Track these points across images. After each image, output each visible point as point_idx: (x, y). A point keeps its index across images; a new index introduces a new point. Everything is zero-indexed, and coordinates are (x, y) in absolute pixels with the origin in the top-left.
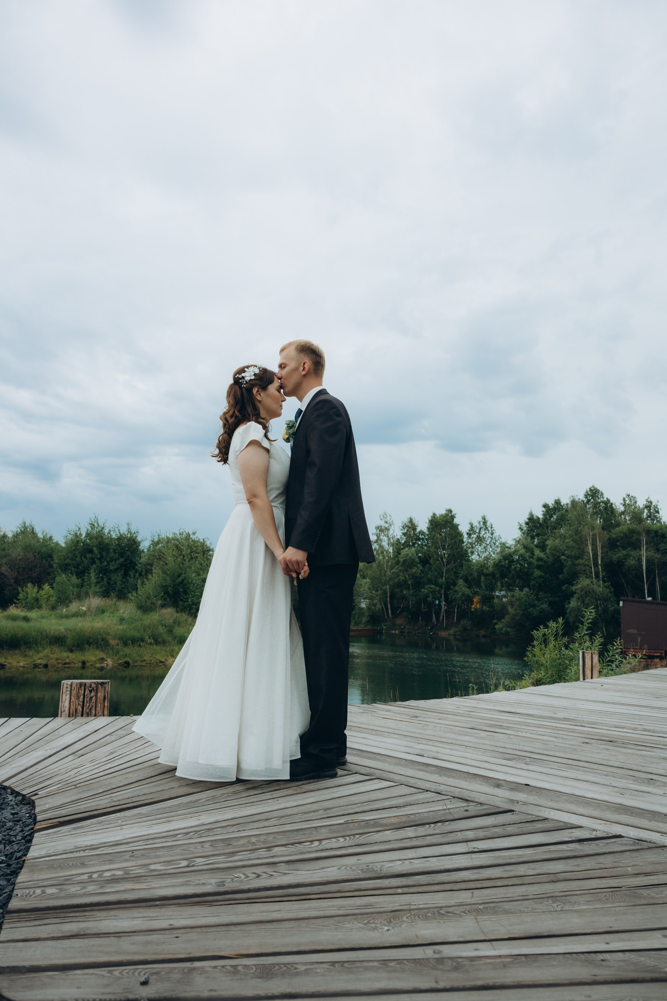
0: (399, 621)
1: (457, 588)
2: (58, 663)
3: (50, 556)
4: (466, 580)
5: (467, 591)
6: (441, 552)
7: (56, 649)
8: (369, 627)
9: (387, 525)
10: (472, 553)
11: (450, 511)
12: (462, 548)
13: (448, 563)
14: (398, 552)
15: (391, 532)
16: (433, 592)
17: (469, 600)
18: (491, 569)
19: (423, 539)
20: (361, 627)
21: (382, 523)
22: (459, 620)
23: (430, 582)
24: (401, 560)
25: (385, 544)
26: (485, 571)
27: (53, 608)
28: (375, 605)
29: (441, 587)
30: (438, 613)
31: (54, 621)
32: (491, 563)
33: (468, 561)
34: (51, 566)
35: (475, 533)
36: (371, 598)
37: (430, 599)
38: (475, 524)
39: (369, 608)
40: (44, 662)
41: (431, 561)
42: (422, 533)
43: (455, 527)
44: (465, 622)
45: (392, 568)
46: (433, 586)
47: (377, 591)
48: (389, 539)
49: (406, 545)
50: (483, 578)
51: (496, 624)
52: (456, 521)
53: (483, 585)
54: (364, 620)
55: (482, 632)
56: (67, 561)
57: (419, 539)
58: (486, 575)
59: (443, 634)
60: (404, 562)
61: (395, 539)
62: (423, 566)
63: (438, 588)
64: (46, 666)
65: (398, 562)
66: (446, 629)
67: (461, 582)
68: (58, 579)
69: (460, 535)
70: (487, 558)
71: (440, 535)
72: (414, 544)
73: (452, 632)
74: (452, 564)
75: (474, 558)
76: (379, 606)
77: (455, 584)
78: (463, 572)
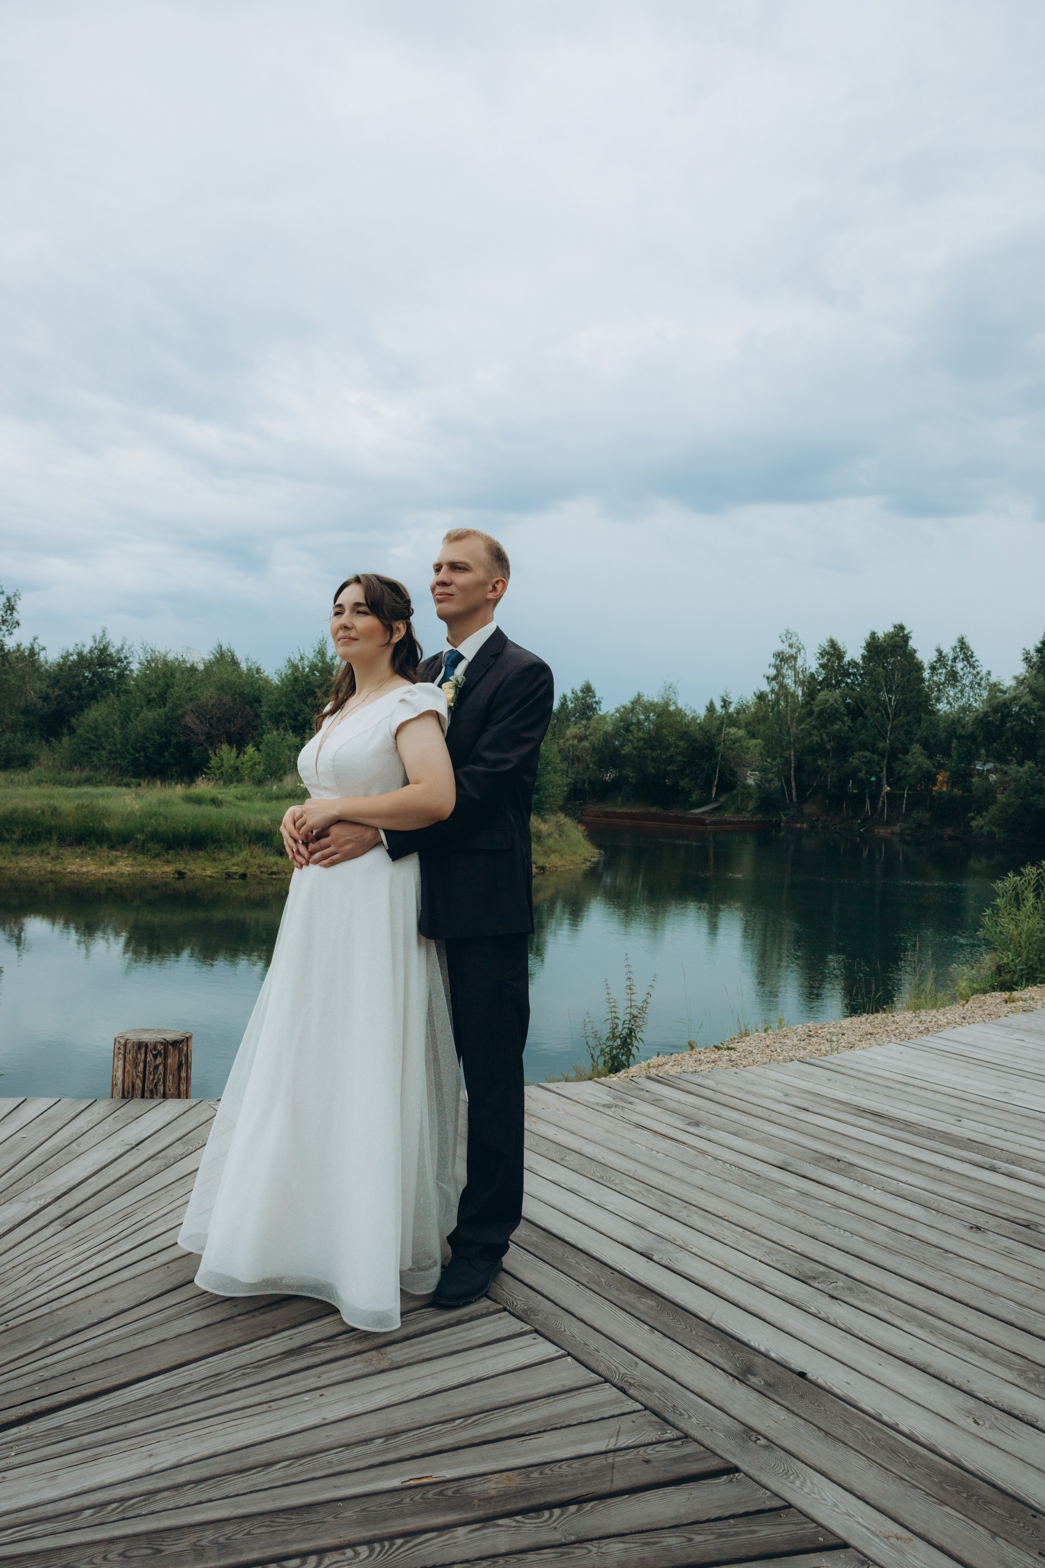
0: (809, 809)
1: (909, 758)
2: (262, 872)
3: (258, 700)
4: (925, 745)
5: (926, 763)
6: (884, 696)
7: (258, 850)
8: (759, 817)
9: (793, 651)
10: (938, 700)
11: (902, 628)
12: (920, 691)
13: (896, 716)
14: (811, 695)
15: (800, 662)
16: (869, 763)
17: (930, 778)
18: (970, 729)
19: (854, 674)
20: (746, 816)
21: (784, 648)
22: (909, 809)
23: (864, 746)
24: (816, 709)
25: (789, 682)
26: (960, 731)
27: (259, 782)
28: (770, 781)
29: (882, 755)
30: (874, 798)
31: (258, 805)
32: (969, 718)
33: (934, 713)
34: (257, 716)
35: (944, 666)
36: (764, 770)
37: (862, 775)
38: (947, 650)
39: (759, 786)
40: (240, 870)
41: (867, 712)
42: (853, 664)
43: (910, 656)
44: (922, 815)
45: (800, 721)
46: (868, 754)
47: (774, 759)
48: (796, 674)
49: (826, 684)
50: (955, 743)
51: (973, 818)
52: (912, 644)
53: (954, 754)
54: (751, 805)
55: (949, 832)
56: (282, 708)
57: (848, 675)
58: (960, 737)
59: (882, 831)
60: (821, 712)
61: (807, 673)
62: (853, 720)
63: (876, 758)
64: (244, 876)
65: (810, 713)
66: (888, 823)
67: (916, 748)
68: (266, 737)
69: (919, 667)
70: (963, 709)
71: (884, 667)
72: (839, 683)
73: (897, 828)
74: (902, 719)
75: (942, 707)
76: (776, 783)
77: (906, 751)
78: (921, 732)
